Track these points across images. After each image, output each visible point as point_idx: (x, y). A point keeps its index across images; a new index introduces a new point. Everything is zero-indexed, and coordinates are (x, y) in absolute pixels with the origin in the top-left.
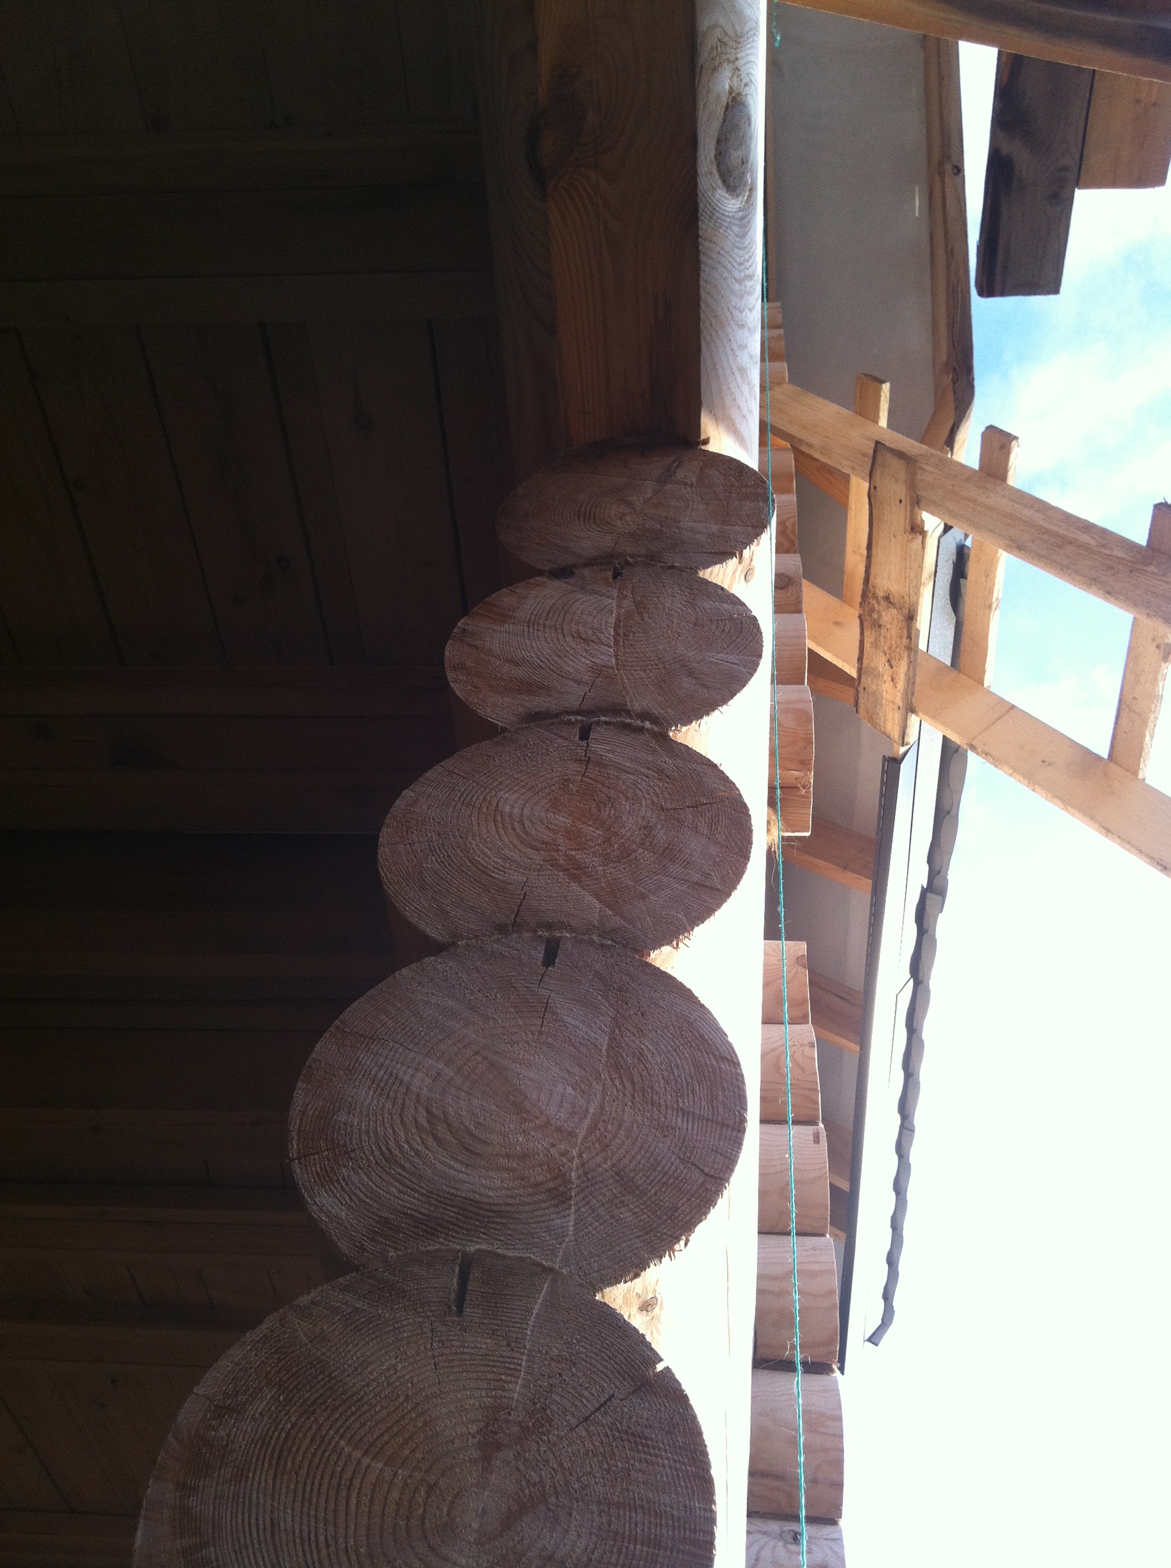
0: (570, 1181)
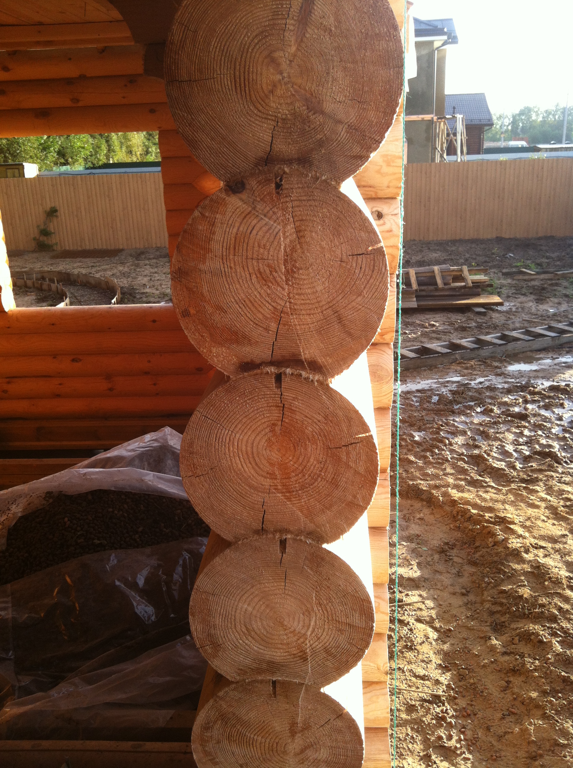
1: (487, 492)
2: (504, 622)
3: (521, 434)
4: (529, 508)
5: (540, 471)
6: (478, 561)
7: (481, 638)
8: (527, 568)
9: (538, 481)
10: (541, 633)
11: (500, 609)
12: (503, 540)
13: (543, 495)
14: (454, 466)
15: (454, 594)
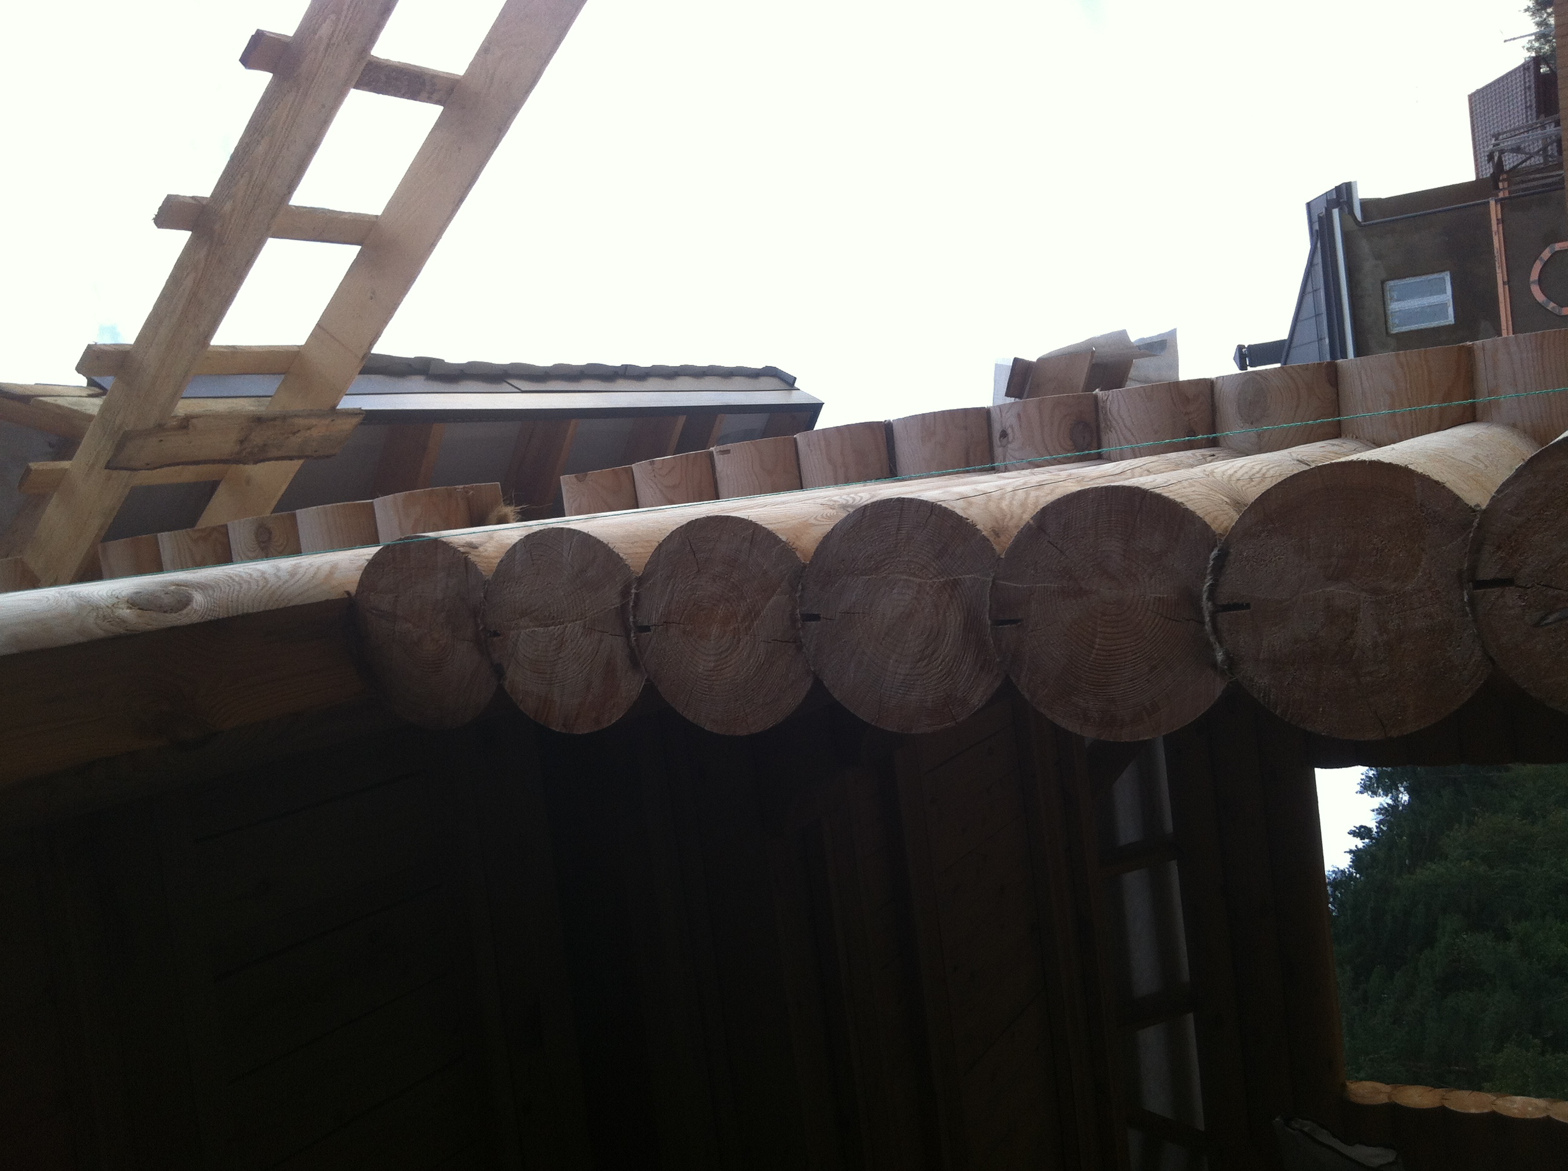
0: (946, 580)
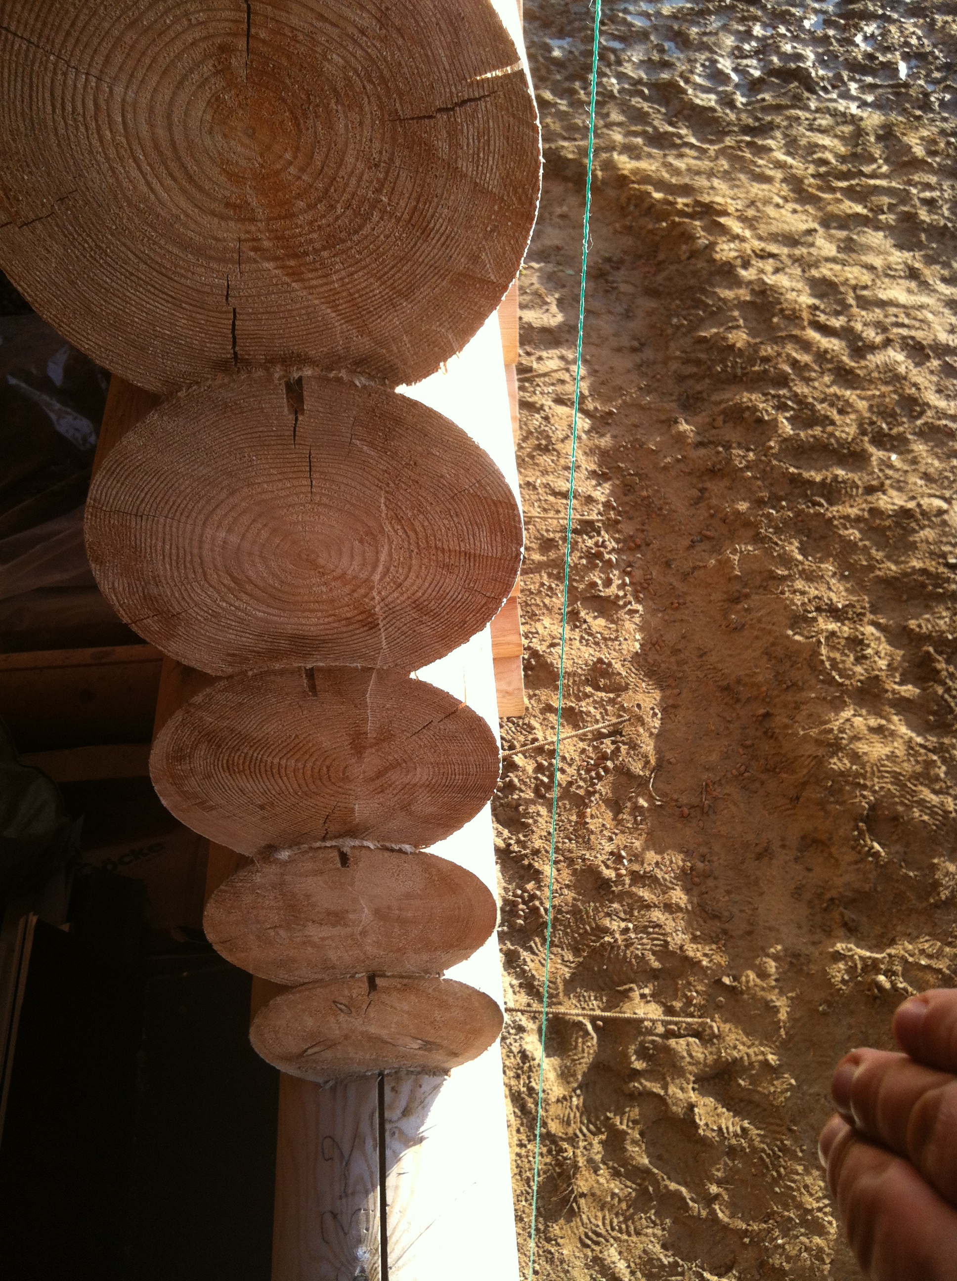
1: (681, 156)
2: (700, 392)
3: (748, 35)
4: (754, 184)
5: (778, 108)
6: (661, 288)
7: (663, 422)
8: (744, 294)
9: (772, 129)
10: (761, 406)
11: (695, 370)
12: (707, 247)
13: (780, 156)
14: (626, 108)
15: (619, 350)
